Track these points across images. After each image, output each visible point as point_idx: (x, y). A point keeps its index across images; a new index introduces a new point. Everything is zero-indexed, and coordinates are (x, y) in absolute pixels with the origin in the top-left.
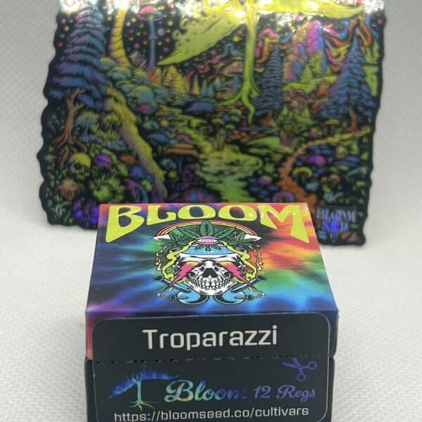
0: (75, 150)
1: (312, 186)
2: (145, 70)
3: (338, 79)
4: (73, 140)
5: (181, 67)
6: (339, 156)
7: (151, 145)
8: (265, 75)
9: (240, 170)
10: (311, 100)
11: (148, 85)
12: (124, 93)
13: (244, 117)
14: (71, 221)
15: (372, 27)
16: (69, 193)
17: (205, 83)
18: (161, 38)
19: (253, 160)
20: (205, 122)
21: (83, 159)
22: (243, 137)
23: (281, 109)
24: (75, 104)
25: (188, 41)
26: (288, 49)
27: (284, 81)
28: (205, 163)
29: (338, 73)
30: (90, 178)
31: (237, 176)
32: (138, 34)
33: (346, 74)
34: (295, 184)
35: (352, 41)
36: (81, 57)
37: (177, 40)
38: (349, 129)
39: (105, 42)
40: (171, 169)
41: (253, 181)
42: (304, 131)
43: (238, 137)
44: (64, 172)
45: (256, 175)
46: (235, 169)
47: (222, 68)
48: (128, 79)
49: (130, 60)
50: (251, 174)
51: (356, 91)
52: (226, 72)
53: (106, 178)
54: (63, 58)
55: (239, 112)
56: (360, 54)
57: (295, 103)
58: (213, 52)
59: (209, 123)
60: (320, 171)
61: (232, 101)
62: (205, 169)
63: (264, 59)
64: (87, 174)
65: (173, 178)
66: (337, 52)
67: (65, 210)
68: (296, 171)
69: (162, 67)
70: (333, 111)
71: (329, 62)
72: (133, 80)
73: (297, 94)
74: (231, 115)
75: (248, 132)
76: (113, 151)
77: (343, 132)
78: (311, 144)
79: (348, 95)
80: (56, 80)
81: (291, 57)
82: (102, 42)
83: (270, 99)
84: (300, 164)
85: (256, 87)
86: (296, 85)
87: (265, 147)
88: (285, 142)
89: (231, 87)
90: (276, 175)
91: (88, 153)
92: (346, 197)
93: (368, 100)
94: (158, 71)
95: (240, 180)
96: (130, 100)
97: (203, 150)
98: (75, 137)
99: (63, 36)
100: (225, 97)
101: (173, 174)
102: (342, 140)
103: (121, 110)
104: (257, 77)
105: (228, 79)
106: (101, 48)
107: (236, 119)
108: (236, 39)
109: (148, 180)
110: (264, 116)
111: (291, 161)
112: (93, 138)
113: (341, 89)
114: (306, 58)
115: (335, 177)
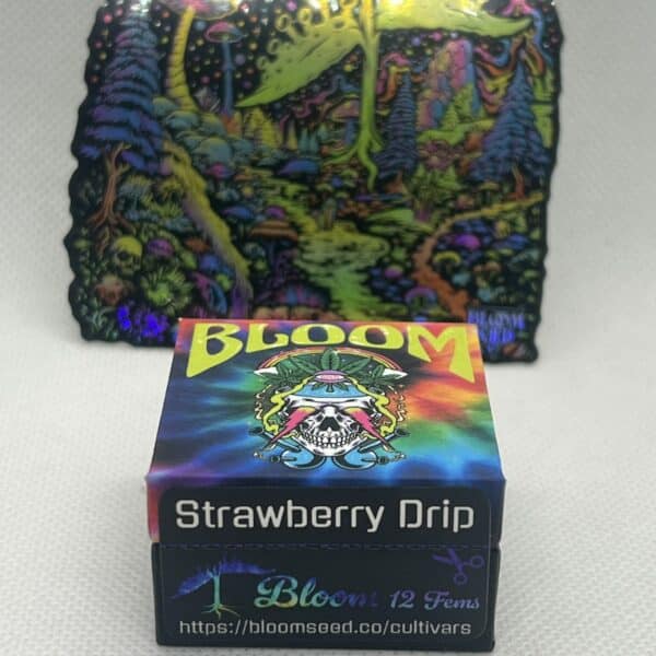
44: (104, 264)
80: (89, 131)
82: (155, 74)
98: (118, 215)
106: (154, 84)
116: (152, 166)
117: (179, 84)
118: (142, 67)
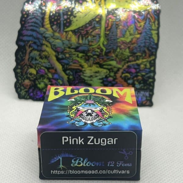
0: (30, 67)
1: (130, 81)
2: (59, 33)
3: (140, 36)
4: (29, 63)
5: (74, 32)
6: (141, 69)
7: (62, 65)
8: (110, 35)
9: (100, 75)
10: (129, 45)
11: (60, 40)
12: (50, 43)
13: (101, 53)
14: (28, 97)
15: (154, 14)
16: (27, 85)
17: (84, 38)
18: (66, 20)
19: (105, 71)
20: (84, 55)
21: (33, 71)
22: (100, 61)
23: (117, 49)
24: (29, 47)
25: (77, 20)
26: (119, 23)
27: (118, 37)
28: (85, 72)
29: (140, 34)
30: (36, 79)
31: (98, 78)
32: (56, 18)
33: (144, 34)
34: (123, 81)
35: (146, 20)
36: (31, 28)
37: (72, 21)
38: (146, 57)
39: (42, 22)
40: (71, 75)
41: (105, 79)
42: (126, 58)
43: (99, 61)
45: (106, 77)
46: (97, 74)
47: (92, 32)
48: (52, 37)
49: (52, 29)
50: (104, 76)
51: (148, 41)
52: (93, 33)
53: (43, 79)
54: (24, 28)
55: (99, 51)
56: (150, 25)
57: (122, 46)
58: (88, 25)
59: (86, 55)
60: (134, 75)
61: (96, 46)
62: (84, 75)
63: (109, 28)
64: (35, 77)
65: (71, 79)
66: (140, 25)
67: (25, 93)
68: (123, 75)
69: (66, 32)
70: (139, 50)
71: (137, 29)
72: (54, 37)
73: (123, 43)
74: (95, 52)
75: (103, 59)
76: (46, 67)
77: (143, 59)
78: (129, 64)
79: (145, 43)
81: (121, 27)
83: (112, 45)
84: (125, 72)
85: (106, 40)
86: (123, 39)
87: (110, 65)
88: (119, 63)
89: (95, 40)
90: (115, 77)
91: (35, 69)
92: (144, 86)
93: (153, 45)
94: (64, 33)
95: (100, 79)
96: (53, 46)
97: (84, 67)
99: (24, 19)
100: (93, 44)
101: (71, 77)
102: (143, 62)
103: (49, 50)
104: (106, 35)
105: (94, 36)
107: (98, 53)
108: (97, 20)
109: (61, 80)
110: (110, 52)
111: (121, 71)
112: (37, 62)
113: (142, 40)
114: (127, 27)
115: (140, 78)
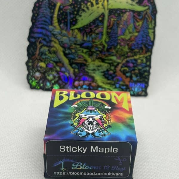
116: (49, 44)
117: (56, 23)
118: (46, 18)
